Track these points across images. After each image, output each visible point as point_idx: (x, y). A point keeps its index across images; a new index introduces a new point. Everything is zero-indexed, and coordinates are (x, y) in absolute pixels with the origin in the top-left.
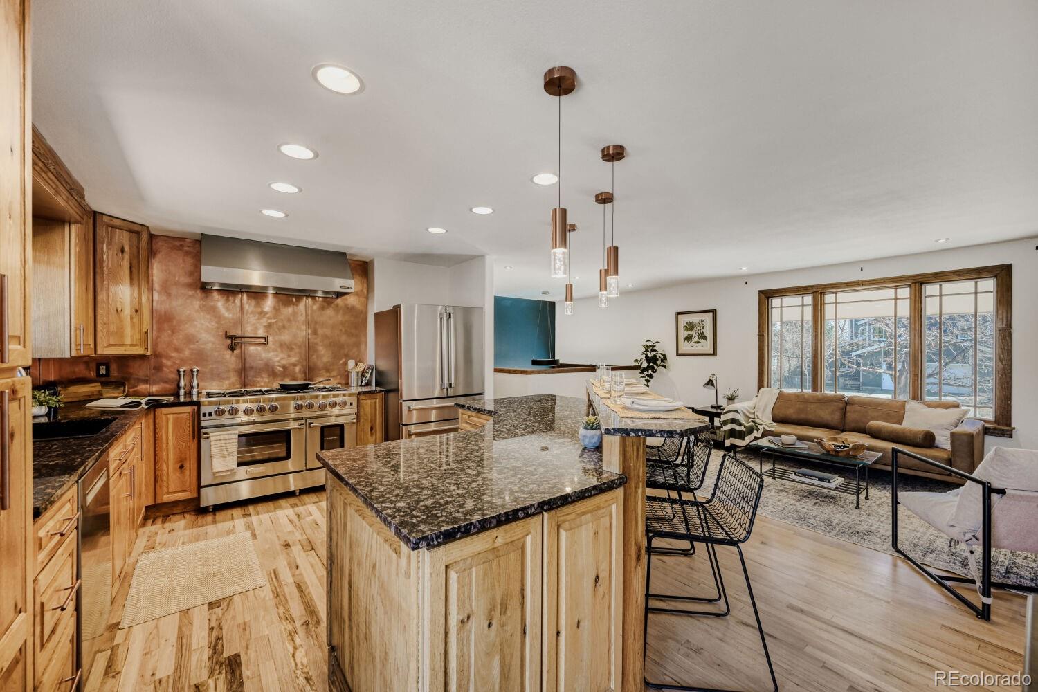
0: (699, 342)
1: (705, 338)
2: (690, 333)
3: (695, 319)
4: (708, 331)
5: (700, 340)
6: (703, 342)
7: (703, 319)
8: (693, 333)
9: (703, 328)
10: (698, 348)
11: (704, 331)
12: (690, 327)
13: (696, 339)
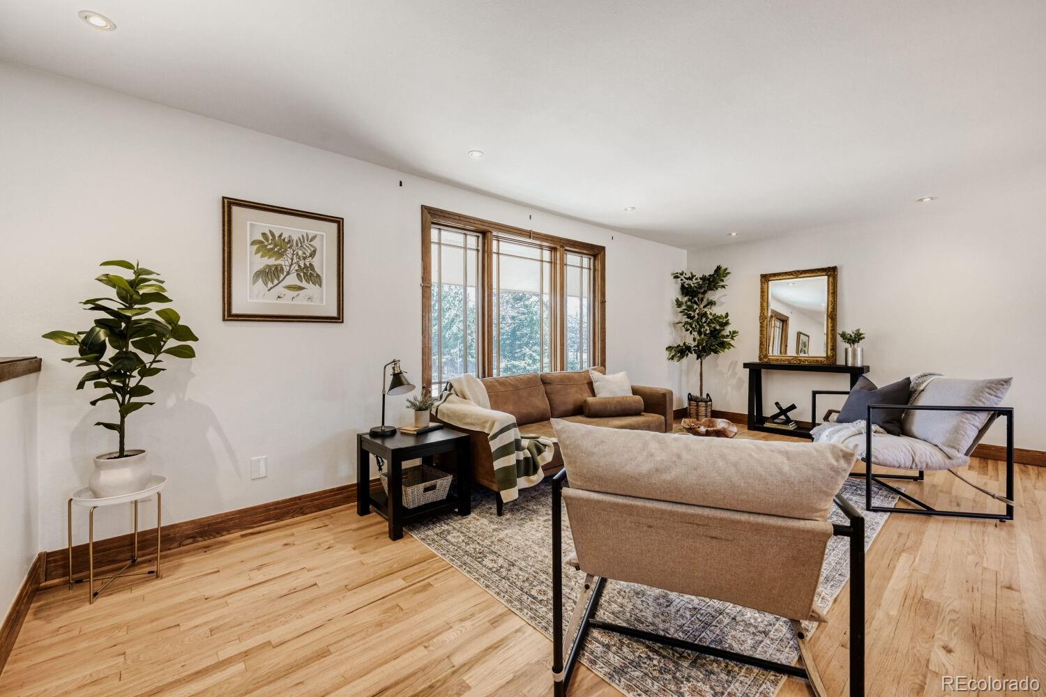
0: (301, 288)
1: (315, 278)
2: (272, 261)
3: (292, 229)
4: (325, 264)
5: (304, 284)
6: (311, 288)
7: (312, 233)
8: (284, 262)
9: (313, 254)
10: (296, 302)
11: (315, 262)
12: (273, 245)
13: (292, 279)
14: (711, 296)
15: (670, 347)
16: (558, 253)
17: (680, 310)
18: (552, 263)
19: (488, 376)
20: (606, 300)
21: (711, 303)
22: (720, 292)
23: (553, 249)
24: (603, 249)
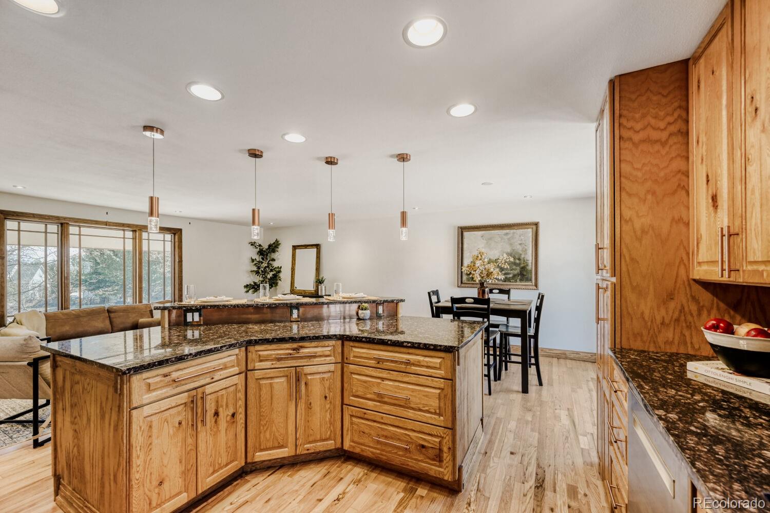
14: (274, 256)
15: (247, 285)
16: (137, 233)
17: (254, 263)
18: (134, 239)
19: (65, 309)
20: (183, 260)
21: (273, 260)
22: (277, 254)
23: (134, 231)
24: (180, 230)
